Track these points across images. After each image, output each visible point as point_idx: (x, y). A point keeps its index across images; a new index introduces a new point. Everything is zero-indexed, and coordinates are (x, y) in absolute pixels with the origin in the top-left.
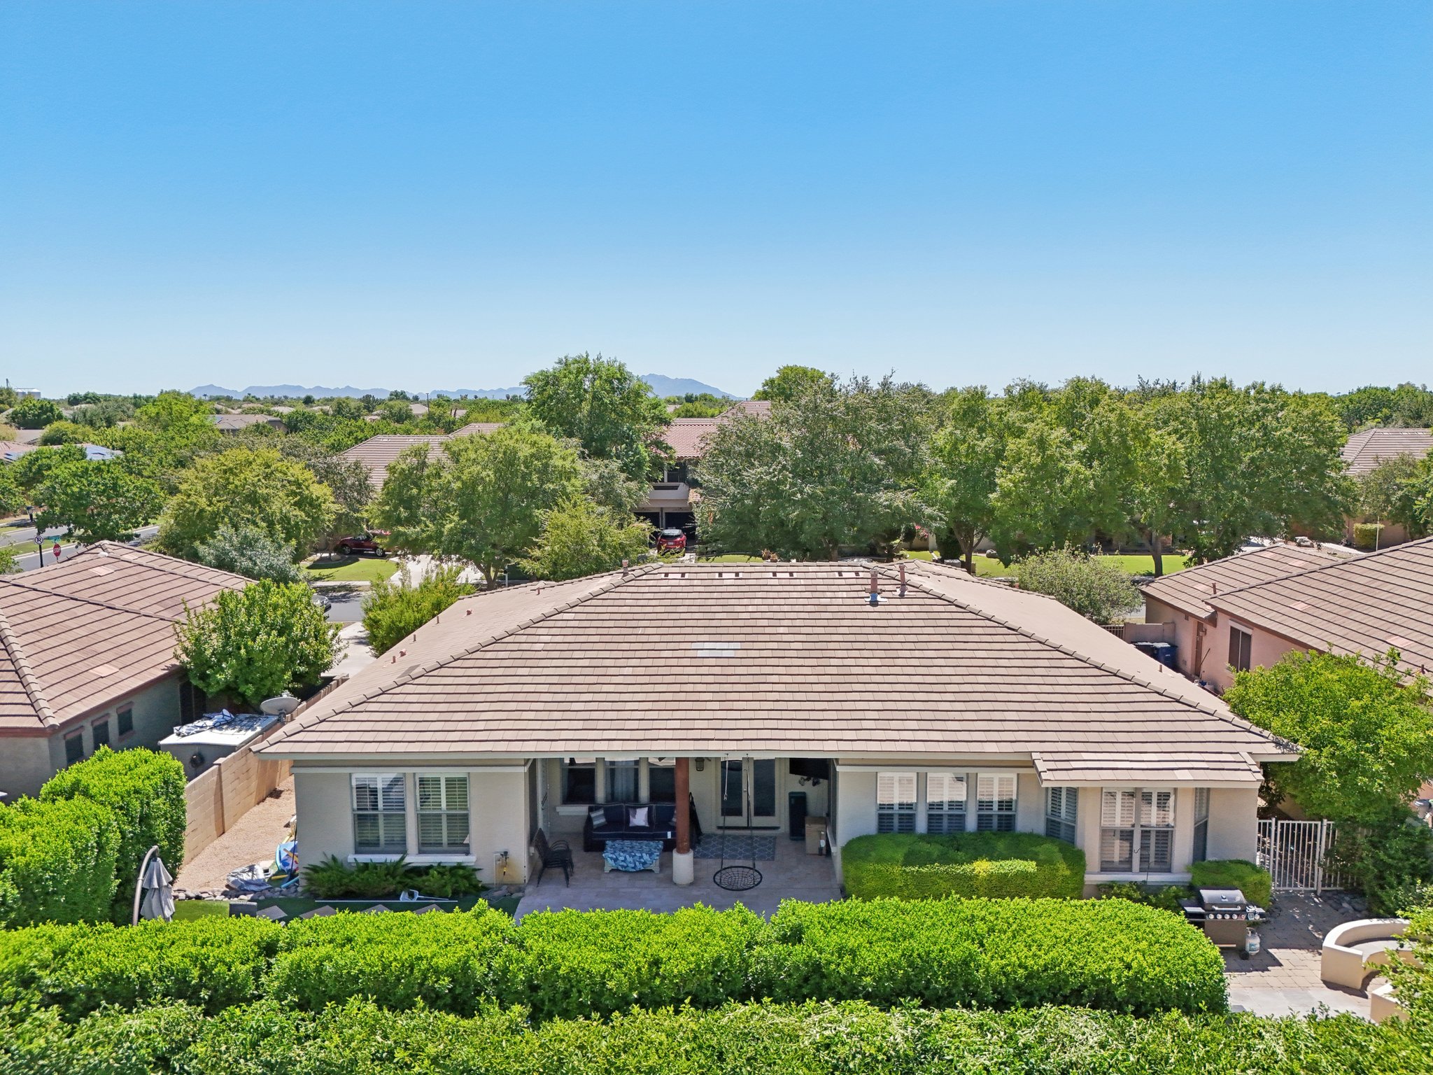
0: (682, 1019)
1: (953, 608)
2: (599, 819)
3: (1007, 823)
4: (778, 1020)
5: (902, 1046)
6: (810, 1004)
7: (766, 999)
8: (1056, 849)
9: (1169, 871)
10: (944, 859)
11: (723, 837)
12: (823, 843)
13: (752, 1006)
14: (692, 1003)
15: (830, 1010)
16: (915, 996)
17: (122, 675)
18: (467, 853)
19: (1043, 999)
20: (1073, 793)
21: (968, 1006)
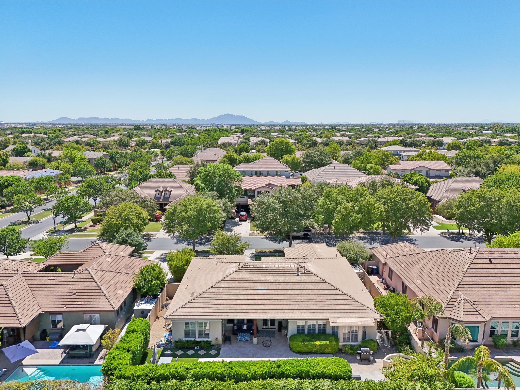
0: (260, 382)
1: (316, 277)
2: (236, 328)
3: (324, 331)
4: (276, 382)
5: (297, 387)
6: (282, 379)
7: (274, 378)
8: (333, 338)
9: (357, 342)
10: (310, 341)
11: (263, 331)
12: (285, 334)
13: (272, 379)
14: (262, 379)
15: (285, 380)
16: (299, 377)
18: (209, 338)
19: (321, 378)
20: (338, 327)
21: (308, 379)
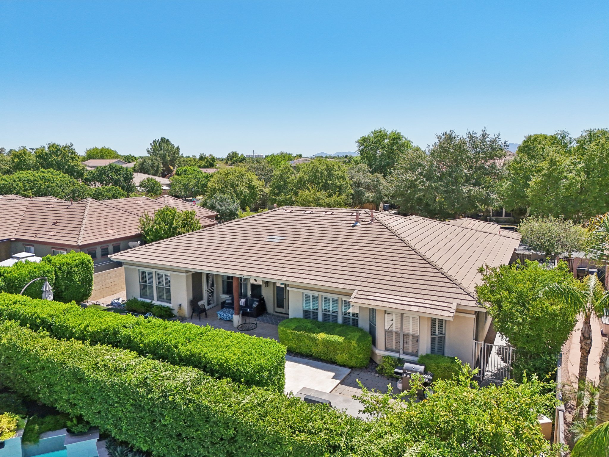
1: (387, 230)
2: (229, 300)
3: (356, 323)
9: (417, 356)
17: (117, 234)
18: (170, 303)
